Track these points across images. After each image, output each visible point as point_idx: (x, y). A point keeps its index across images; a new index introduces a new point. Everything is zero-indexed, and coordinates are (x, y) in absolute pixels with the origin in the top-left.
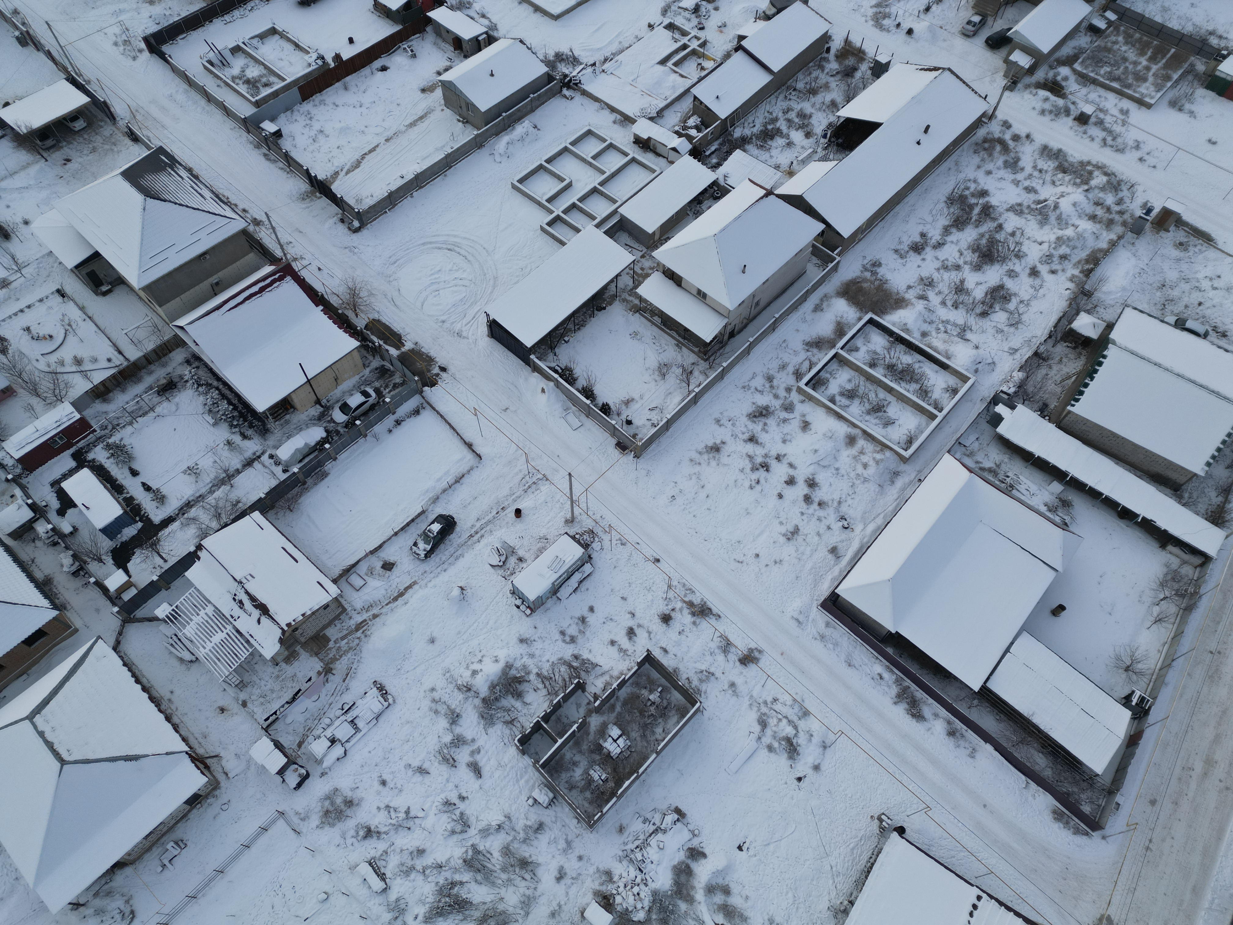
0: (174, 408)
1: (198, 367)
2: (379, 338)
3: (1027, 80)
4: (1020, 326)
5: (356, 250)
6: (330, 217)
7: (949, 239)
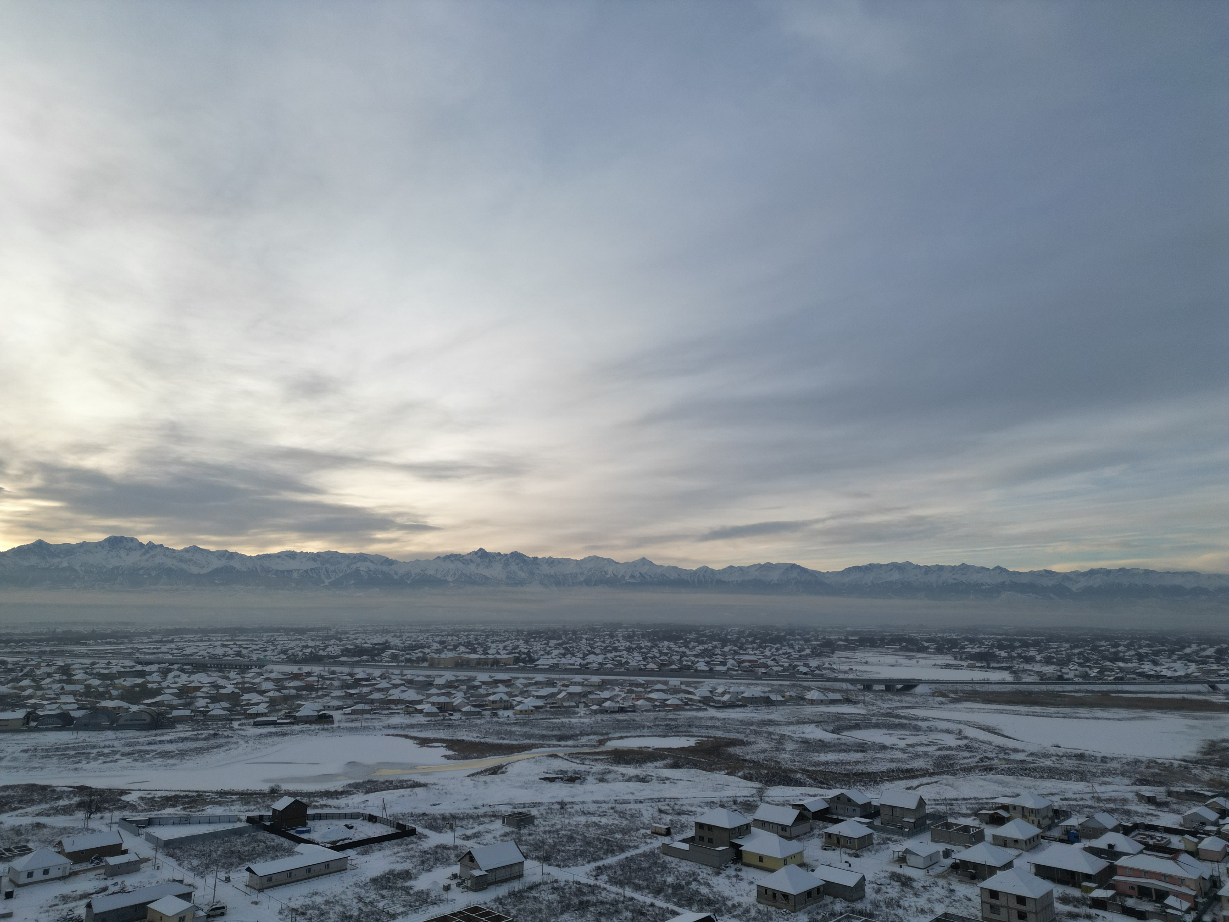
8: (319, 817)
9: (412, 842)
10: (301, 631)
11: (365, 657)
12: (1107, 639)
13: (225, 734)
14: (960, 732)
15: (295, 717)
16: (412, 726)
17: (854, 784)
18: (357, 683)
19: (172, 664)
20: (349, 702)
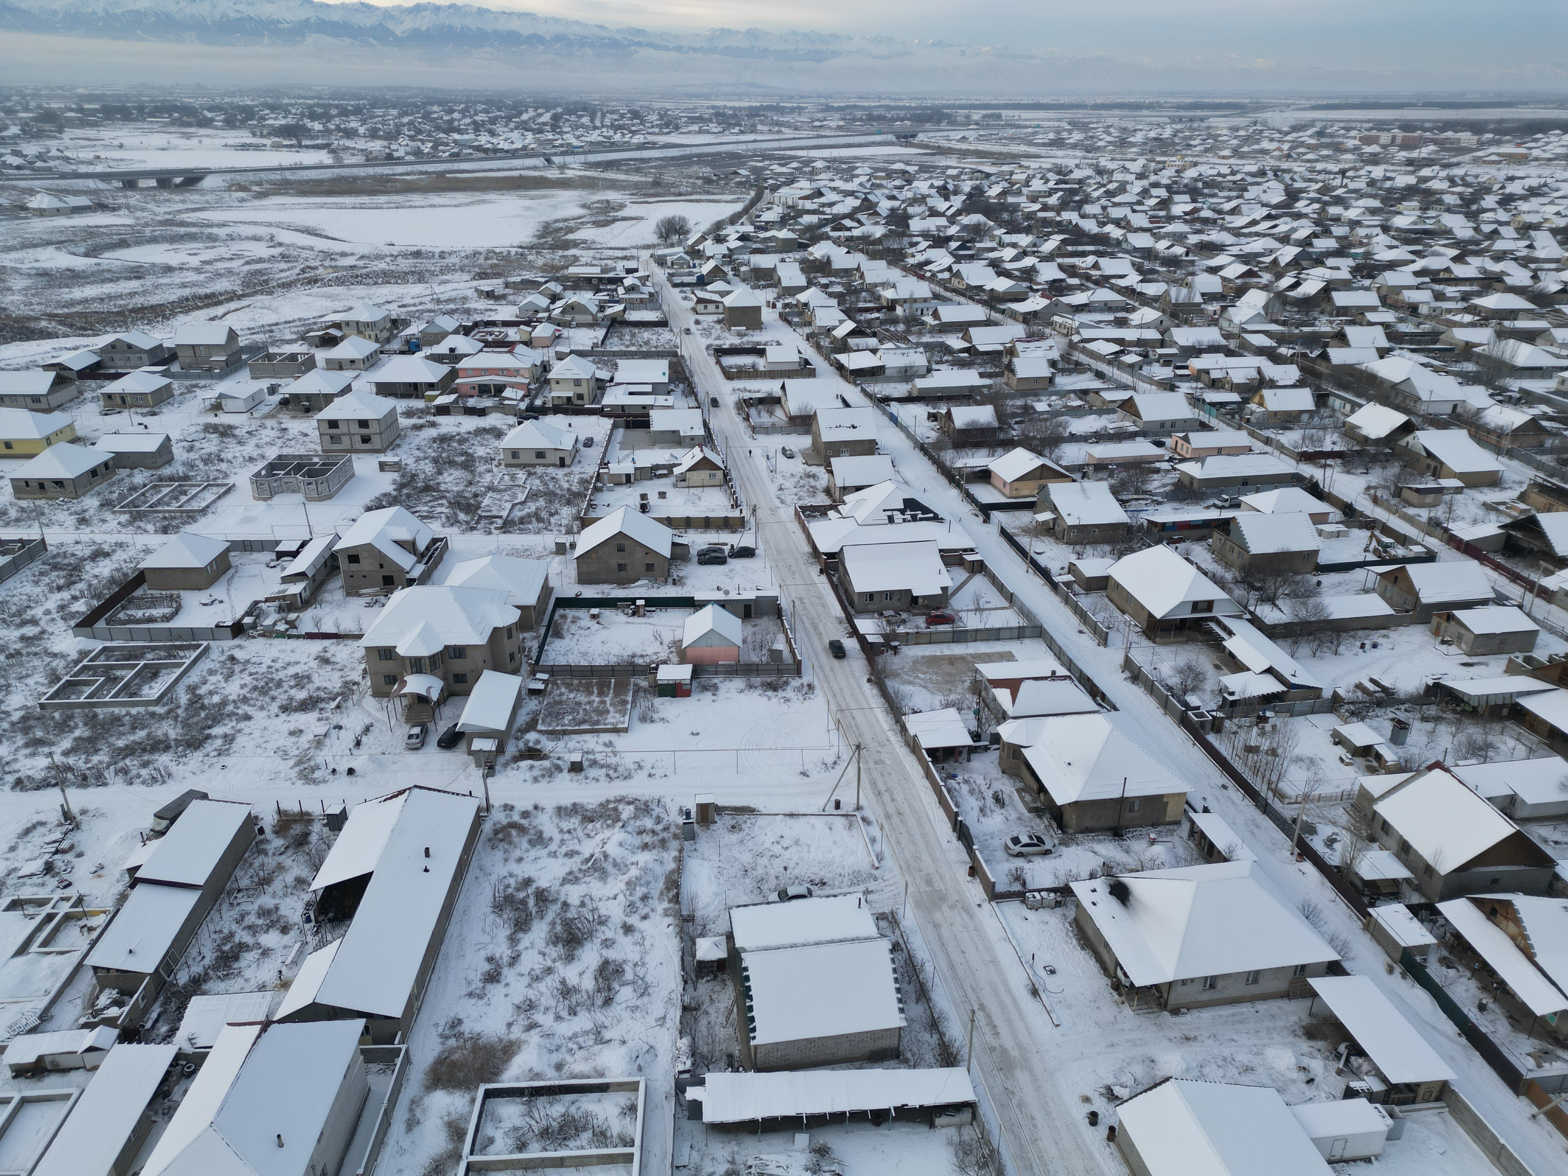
3: (502, 760)
4: (651, 990)
7: (520, 947)
12: (440, 104)
14: (272, 238)
17: (134, 323)
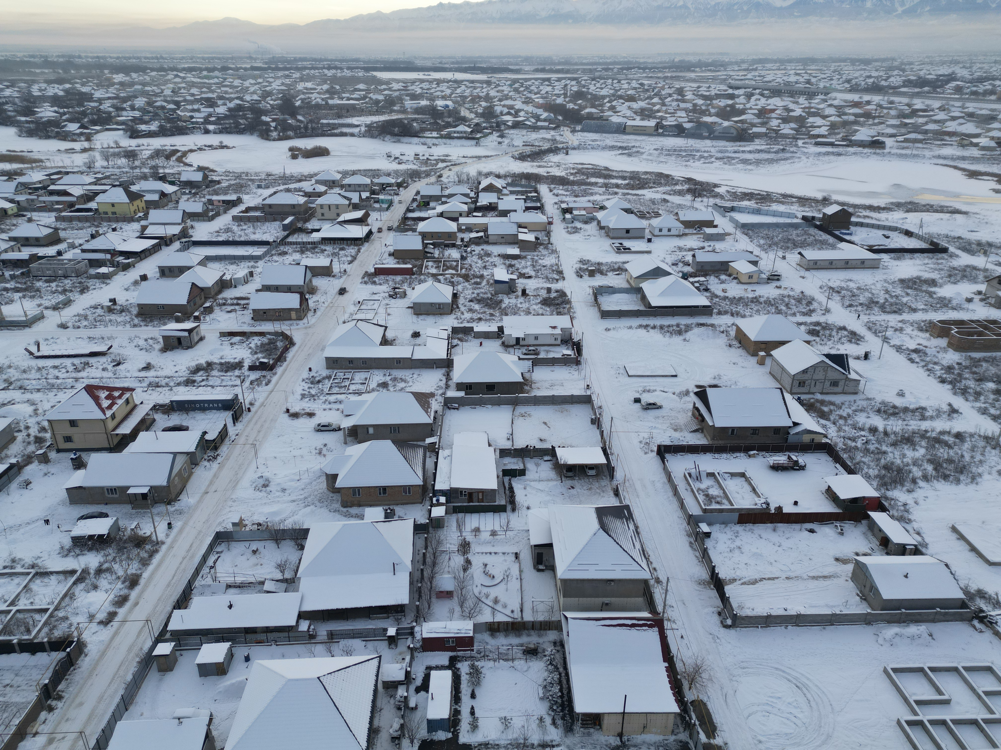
0: (525, 668)
1: (558, 651)
2: (697, 717)
5: (718, 641)
6: (711, 606)
8: (861, 225)
9: (943, 258)
10: (867, 62)
11: (926, 89)
13: (792, 149)
15: (851, 141)
16: (963, 158)
18: (914, 113)
19: (755, 89)
20: (903, 130)
